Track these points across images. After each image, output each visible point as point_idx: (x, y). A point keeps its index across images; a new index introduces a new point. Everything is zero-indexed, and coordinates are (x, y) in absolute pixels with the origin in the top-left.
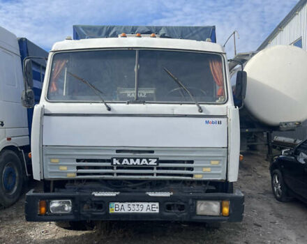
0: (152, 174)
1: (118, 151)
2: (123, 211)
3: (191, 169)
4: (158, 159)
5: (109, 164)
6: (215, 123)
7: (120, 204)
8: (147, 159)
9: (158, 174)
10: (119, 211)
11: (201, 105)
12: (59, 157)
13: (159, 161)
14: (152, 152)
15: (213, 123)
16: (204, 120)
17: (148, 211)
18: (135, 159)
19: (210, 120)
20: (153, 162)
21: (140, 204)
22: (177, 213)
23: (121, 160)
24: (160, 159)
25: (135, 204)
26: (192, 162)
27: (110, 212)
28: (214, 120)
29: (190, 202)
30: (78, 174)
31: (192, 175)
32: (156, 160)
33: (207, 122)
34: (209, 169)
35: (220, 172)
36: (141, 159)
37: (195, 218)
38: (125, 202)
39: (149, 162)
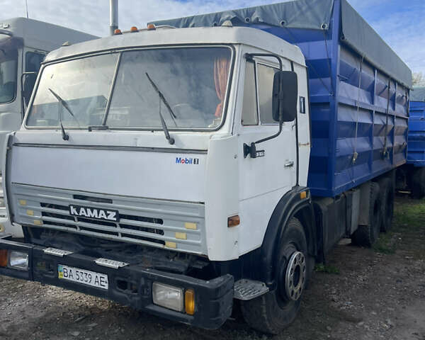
0: (116, 234)
1: (75, 197)
2: (71, 279)
3: (161, 232)
4: (117, 212)
5: (67, 213)
6: (190, 162)
7: (69, 269)
8: (105, 211)
9: (123, 235)
10: (68, 278)
11: (170, 132)
12: (27, 198)
13: (119, 216)
14: (110, 201)
15: (186, 161)
16: (174, 156)
17: (97, 285)
18: (92, 210)
19: (183, 156)
20: (112, 216)
21: (89, 272)
22: (128, 295)
23: (78, 209)
24: (121, 212)
25: (83, 271)
26: (160, 221)
27: (60, 277)
28: (189, 156)
29: (143, 282)
30: (45, 222)
31: (162, 242)
32: (115, 214)
33: (178, 160)
34: (183, 236)
35: (200, 242)
36: (99, 210)
37: (151, 307)
38: (73, 266)
39: (107, 215)
